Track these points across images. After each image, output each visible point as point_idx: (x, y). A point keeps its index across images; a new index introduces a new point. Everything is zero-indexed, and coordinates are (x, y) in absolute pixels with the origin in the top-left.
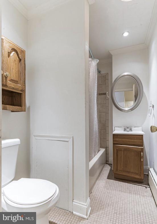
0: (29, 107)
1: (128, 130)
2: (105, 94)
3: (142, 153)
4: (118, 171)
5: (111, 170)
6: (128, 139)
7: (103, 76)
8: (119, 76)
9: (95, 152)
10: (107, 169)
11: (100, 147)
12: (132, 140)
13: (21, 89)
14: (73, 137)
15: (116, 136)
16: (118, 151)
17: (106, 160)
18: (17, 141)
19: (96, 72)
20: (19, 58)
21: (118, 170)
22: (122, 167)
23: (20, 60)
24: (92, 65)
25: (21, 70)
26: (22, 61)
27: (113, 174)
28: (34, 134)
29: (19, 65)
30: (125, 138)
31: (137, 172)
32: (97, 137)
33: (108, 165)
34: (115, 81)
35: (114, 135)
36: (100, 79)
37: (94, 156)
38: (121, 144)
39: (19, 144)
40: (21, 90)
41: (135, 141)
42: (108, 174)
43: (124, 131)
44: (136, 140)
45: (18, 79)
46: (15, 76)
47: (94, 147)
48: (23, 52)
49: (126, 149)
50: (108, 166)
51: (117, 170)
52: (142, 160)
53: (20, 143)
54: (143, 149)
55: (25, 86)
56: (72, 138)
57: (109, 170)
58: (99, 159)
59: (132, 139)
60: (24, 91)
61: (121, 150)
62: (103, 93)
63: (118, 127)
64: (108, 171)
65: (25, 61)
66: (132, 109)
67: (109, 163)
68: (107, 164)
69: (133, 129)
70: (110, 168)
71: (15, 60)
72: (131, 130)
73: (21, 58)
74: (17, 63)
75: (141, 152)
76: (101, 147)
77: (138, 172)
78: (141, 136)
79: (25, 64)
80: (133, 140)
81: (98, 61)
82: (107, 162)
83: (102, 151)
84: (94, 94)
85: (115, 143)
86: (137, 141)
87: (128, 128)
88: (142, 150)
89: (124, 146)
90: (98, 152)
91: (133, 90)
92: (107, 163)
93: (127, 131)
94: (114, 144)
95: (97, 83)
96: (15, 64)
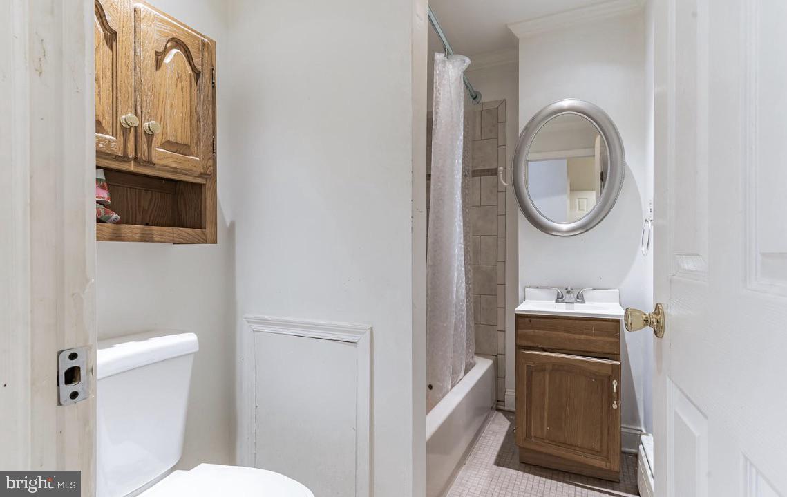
0: (233, 224)
1: (572, 297)
2: (494, 172)
3: (615, 383)
4: (533, 439)
5: (509, 435)
6: (567, 332)
7: (488, 111)
8: (540, 112)
9: (455, 372)
10: (498, 430)
11: (476, 354)
12: (583, 337)
13: (202, 171)
14: (371, 329)
15: (528, 320)
16: (534, 373)
17: (495, 398)
18: (187, 340)
19: (460, 102)
20: (193, 67)
21: (531, 437)
22: (546, 428)
23: (198, 75)
24: (446, 76)
25: (200, 109)
26: (205, 78)
27: (517, 450)
28: (247, 315)
29: (194, 92)
30: (556, 329)
31: (597, 447)
32: (463, 324)
33: (501, 414)
34: (526, 128)
35: (519, 317)
36: (478, 120)
37: (452, 387)
38: (544, 350)
39: (194, 351)
40: (201, 175)
41: (594, 338)
42: (498, 448)
43: (557, 301)
44: (595, 335)
45: (192, 139)
46: (179, 130)
47: (450, 355)
48: (207, 47)
49: (560, 367)
50: (504, 417)
51: (528, 435)
52: (615, 406)
53: (196, 349)
54: (619, 367)
55: (214, 158)
56: (368, 332)
57: (504, 434)
58: (467, 395)
59: (583, 334)
60: (210, 175)
61: (544, 370)
62: (488, 170)
63: (537, 288)
64: (500, 438)
65: (213, 76)
66: (585, 228)
67: (507, 408)
68: (498, 410)
69: (588, 295)
70: (508, 423)
71: (180, 78)
72: (580, 299)
73: (199, 67)
74: (186, 84)
75: (610, 379)
76: (480, 353)
77: (601, 446)
78: (615, 324)
79: (214, 87)
80: (586, 334)
81: (468, 61)
82: (498, 405)
83: (483, 366)
84: (453, 176)
85: (524, 343)
86: (600, 342)
87: (568, 292)
88: (616, 372)
89: (553, 355)
90: (466, 372)
91: (594, 156)
92: (499, 407)
93: (566, 301)
94: (519, 347)
95: (461, 138)
96: (179, 87)
